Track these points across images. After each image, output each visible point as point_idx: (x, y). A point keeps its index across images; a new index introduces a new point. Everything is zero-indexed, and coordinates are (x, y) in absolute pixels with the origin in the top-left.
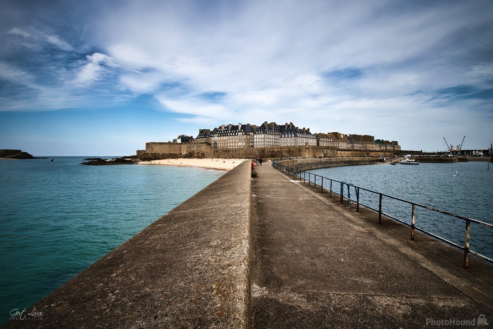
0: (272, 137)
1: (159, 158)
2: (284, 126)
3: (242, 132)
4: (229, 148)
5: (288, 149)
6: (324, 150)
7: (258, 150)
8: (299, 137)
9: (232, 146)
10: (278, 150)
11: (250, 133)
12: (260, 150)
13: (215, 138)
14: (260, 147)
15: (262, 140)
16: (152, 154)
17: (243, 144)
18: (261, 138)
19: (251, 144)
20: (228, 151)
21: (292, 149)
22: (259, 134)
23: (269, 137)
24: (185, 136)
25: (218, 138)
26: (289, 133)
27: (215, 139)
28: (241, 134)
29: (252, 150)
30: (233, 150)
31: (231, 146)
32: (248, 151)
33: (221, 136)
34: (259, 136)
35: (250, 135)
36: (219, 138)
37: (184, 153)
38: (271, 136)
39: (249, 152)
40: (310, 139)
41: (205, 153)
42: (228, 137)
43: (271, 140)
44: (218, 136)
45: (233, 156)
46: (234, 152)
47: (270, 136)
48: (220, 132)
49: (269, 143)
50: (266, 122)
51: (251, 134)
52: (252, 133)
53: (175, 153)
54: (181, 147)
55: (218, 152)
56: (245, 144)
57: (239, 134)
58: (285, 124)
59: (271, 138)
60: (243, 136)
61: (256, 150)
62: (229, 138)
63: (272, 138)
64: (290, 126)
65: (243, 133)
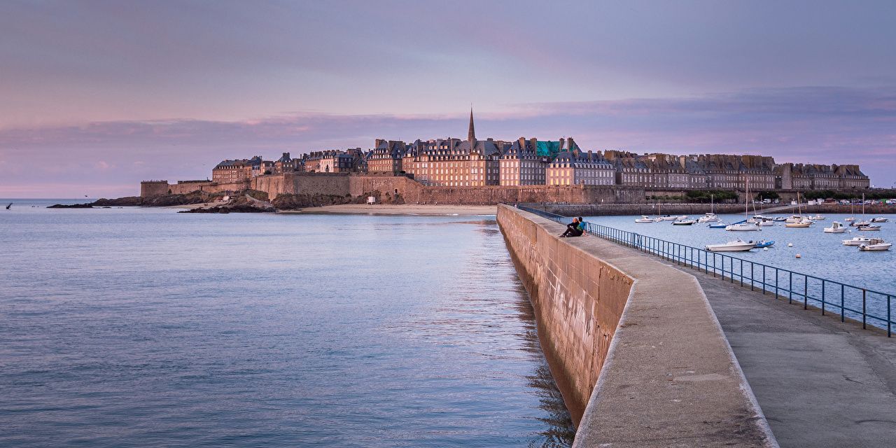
2: (558, 143)
3: (478, 154)
4: (452, 184)
5: (555, 190)
6: (614, 191)
7: (508, 191)
9: (459, 181)
12: (511, 190)
13: (423, 165)
14: (512, 184)
15: (514, 171)
16: (297, 195)
18: (514, 168)
19: (494, 177)
20: (452, 191)
21: (560, 190)
22: (510, 159)
23: (527, 165)
26: (562, 160)
27: (423, 167)
28: (476, 158)
30: (460, 189)
31: (456, 181)
32: (490, 191)
34: (510, 164)
35: (492, 160)
37: (356, 193)
38: (531, 165)
39: (492, 193)
41: (404, 195)
44: (429, 161)
46: (464, 193)
47: (529, 164)
48: (433, 153)
49: (527, 177)
50: (522, 138)
51: (494, 159)
54: (349, 181)
55: (430, 192)
56: (483, 178)
57: (472, 158)
59: (531, 168)
60: (480, 162)
61: (504, 191)
63: (535, 168)
65: (480, 157)
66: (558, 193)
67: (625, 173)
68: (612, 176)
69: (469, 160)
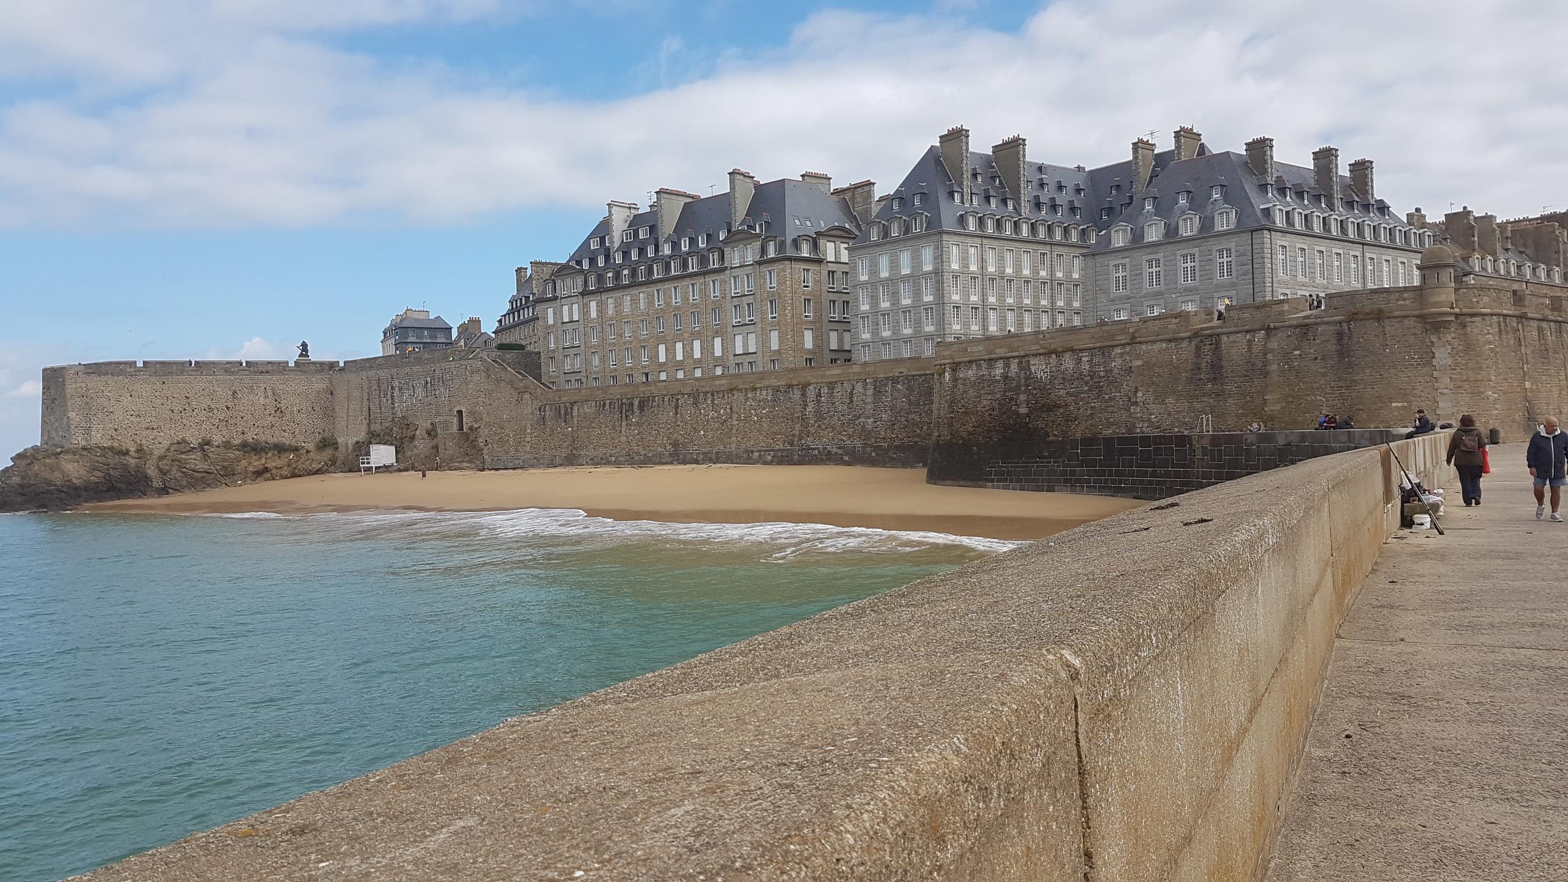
0: (1018, 267)
1: (147, 479)
3: (758, 236)
4: (663, 377)
5: (1187, 350)
8: (1289, 230)
9: (689, 363)
10: (1068, 362)
11: (822, 242)
12: (895, 380)
13: (565, 310)
14: (906, 354)
15: (917, 294)
16: (82, 450)
17: (764, 342)
18: (915, 279)
19: (833, 335)
21: (1235, 347)
22: (897, 241)
23: (983, 262)
24: (422, 316)
25: (584, 309)
26: (1183, 202)
27: (564, 318)
28: (751, 254)
29: (831, 386)
31: (680, 365)
32: (796, 395)
33: (603, 289)
34: (894, 265)
36: (594, 307)
38: (1001, 259)
40: (1389, 255)
41: (484, 432)
42: (653, 289)
43: (1001, 290)
44: (585, 293)
45: (675, 444)
47: (991, 257)
48: (601, 262)
49: (985, 319)
50: (956, 137)
51: (831, 257)
52: (843, 246)
53: (286, 439)
54: (330, 391)
56: (781, 342)
57: (735, 256)
58: (1130, 157)
59: (1001, 277)
60: (765, 269)
61: (859, 387)
62: (659, 303)
63: (1009, 271)
64: (1182, 156)
65: (763, 250)
66: (1217, 367)
69: (722, 270)
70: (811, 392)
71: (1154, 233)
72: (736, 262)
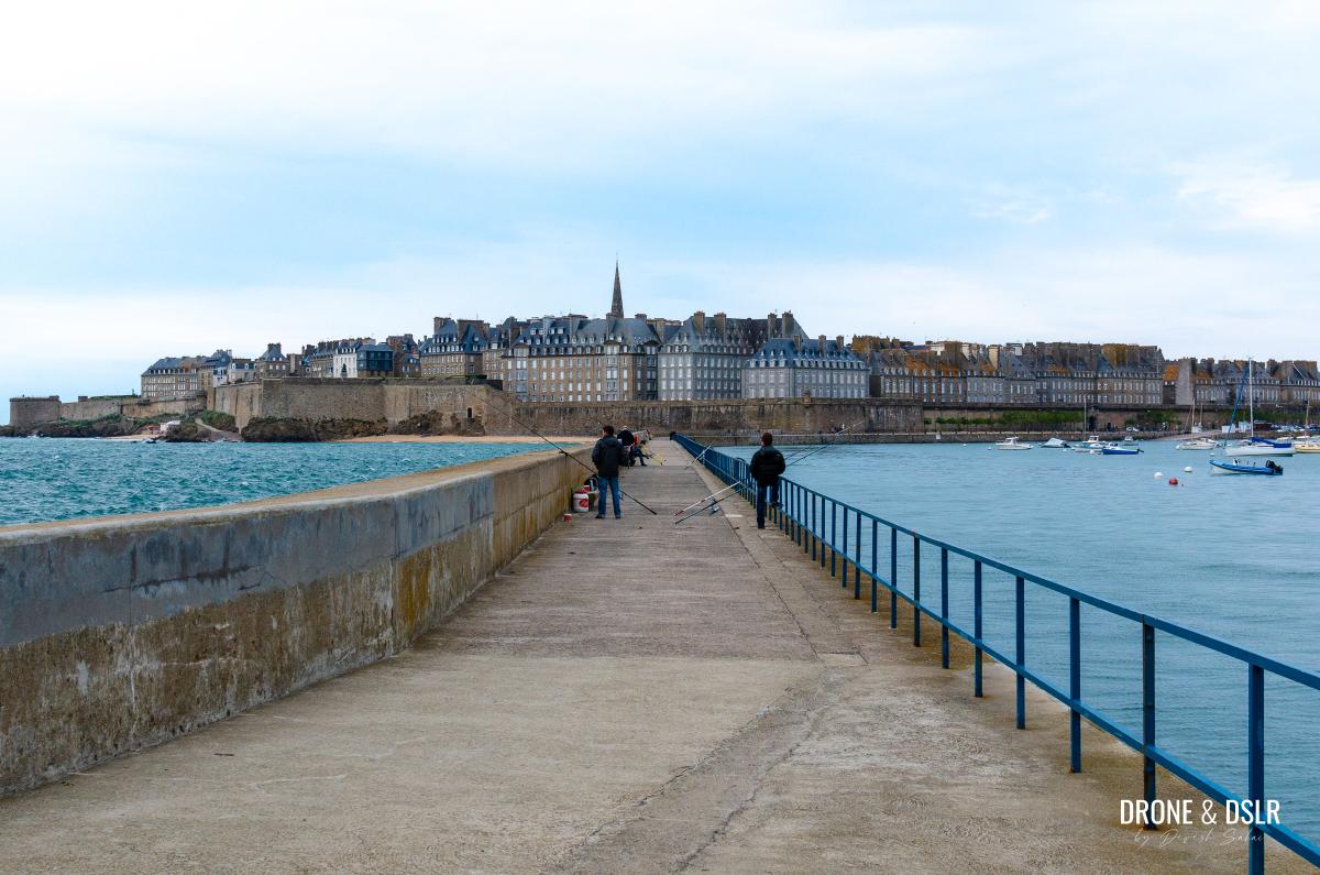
2: (764, 322)
3: (618, 342)
4: (571, 398)
6: (867, 409)
7: (672, 409)
9: (594, 393)
11: (644, 346)
12: (678, 408)
13: (519, 363)
14: (680, 397)
15: (685, 374)
17: (620, 387)
19: (648, 385)
20: (571, 410)
21: (767, 408)
22: (677, 353)
23: (709, 363)
25: (530, 364)
26: (772, 353)
27: (519, 367)
28: (616, 350)
29: (654, 409)
30: (586, 407)
31: (580, 393)
32: (640, 411)
33: (539, 356)
34: (676, 363)
35: (645, 355)
36: (534, 364)
37: (397, 415)
38: (716, 361)
39: (643, 415)
40: (843, 372)
41: (484, 418)
42: (567, 359)
43: (716, 373)
44: (530, 356)
46: (593, 415)
49: (709, 384)
51: (648, 353)
52: (653, 348)
53: (363, 417)
54: (383, 394)
55: (532, 413)
56: (628, 386)
57: (609, 350)
59: (716, 368)
60: (622, 357)
61: (664, 409)
62: (570, 365)
63: (722, 368)
64: (783, 323)
65: (621, 349)
66: (763, 413)
67: (886, 376)
68: (863, 382)
69: (602, 355)
70: (646, 409)
71: (762, 365)
72: (609, 353)
